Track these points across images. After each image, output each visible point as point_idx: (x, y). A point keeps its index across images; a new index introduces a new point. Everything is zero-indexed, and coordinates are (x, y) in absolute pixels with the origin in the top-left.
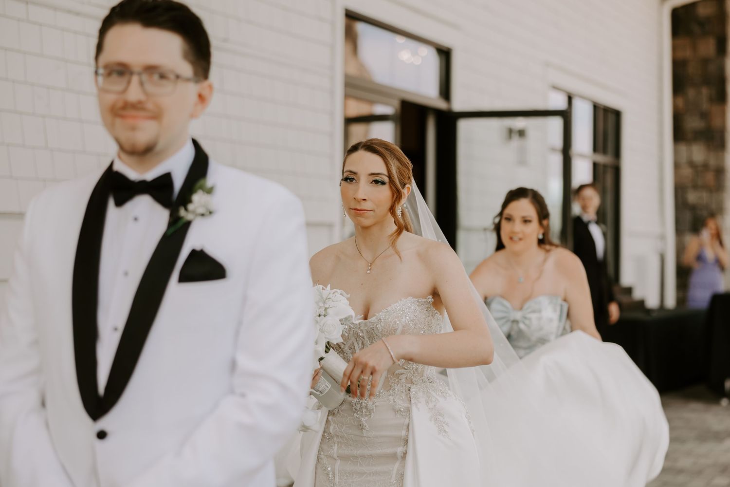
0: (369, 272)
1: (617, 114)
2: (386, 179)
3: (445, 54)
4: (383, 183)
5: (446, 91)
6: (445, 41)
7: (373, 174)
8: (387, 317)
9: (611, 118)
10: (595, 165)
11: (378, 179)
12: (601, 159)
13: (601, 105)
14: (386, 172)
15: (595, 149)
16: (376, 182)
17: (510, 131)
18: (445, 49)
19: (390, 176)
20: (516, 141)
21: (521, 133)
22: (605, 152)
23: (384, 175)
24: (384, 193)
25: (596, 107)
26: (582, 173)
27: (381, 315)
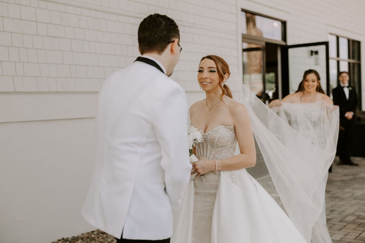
0: (209, 113)
1: (359, 43)
2: (216, 70)
3: (284, 24)
4: (214, 72)
5: (284, 37)
6: (284, 18)
7: (210, 68)
8: (212, 133)
9: (356, 45)
10: (349, 63)
11: (212, 69)
12: (352, 61)
13: (351, 39)
14: (215, 67)
15: (349, 58)
16: (211, 71)
17: (312, 52)
18: (284, 22)
19: (217, 69)
20: (314, 56)
21: (316, 53)
22: (353, 58)
23: (215, 68)
24: (215, 76)
25: (349, 40)
26: (344, 67)
27: (210, 132)
